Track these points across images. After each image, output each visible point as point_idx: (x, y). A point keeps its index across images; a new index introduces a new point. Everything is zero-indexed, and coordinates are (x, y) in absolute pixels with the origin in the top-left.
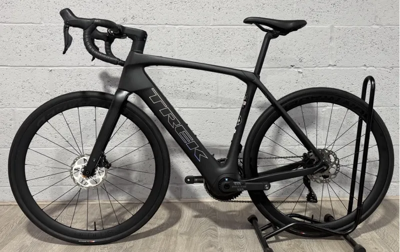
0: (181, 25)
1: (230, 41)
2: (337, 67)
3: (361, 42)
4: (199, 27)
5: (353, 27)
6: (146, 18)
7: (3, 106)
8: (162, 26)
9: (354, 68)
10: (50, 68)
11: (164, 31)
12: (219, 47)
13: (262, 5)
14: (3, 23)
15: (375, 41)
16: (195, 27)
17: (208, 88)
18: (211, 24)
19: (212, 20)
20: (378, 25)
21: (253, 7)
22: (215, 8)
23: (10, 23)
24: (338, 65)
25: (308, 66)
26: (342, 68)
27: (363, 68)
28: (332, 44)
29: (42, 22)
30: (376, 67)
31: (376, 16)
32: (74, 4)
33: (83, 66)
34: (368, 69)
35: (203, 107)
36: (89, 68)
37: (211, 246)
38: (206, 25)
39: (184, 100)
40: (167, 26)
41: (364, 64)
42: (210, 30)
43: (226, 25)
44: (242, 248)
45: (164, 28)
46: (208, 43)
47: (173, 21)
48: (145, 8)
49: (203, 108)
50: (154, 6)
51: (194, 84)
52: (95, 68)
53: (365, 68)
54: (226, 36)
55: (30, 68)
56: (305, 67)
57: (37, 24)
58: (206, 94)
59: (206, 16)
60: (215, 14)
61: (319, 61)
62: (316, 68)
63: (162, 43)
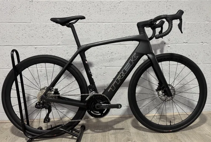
0: (106, 22)
1: (132, 31)
2: (188, 43)
3: (200, 30)
4: (115, 23)
5: (196, 22)
6: (87, 19)
7: (9, 68)
8: (96, 23)
9: (196, 44)
10: (35, 47)
11: (97, 26)
12: (126, 34)
13: (148, 11)
14: (10, 23)
15: (207, 30)
16: (113, 23)
18: (122, 22)
19: (122, 20)
20: (208, 21)
21: (144, 13)
22: (124, 13)
23: (13, 23)
24: (188, 42)
25: (173, 43)
26: (190, 44)
27: (201, 44)
28: (185, 31)
29: (32, 22)
30: (208, 43)
31: (207, 17)
32: (49, 12)
33: (53, 45)
34: (203, 44)
36: (56, 46)
37: (129, 140)
38: (119, 23)
39: (108, 62)
40: (98, 23)
41: (202, 41)
42: (121, 25)
43: (130, 22)
44: (146, 141)
46: (120, 32)
47: (101, 20)
48: (87, 14)
50: (92, 13)
51: (113, 54)
52: (60, 46)
53: (202, 44)
54: (130, 28)
55: (24, 47)
56: (171, 44)
57: (29, 23)
58: (120, 59)
59: (119, 18)
60: (124, 16)
61: (178, 40)
62: (177, 44)
63: (96, 32)
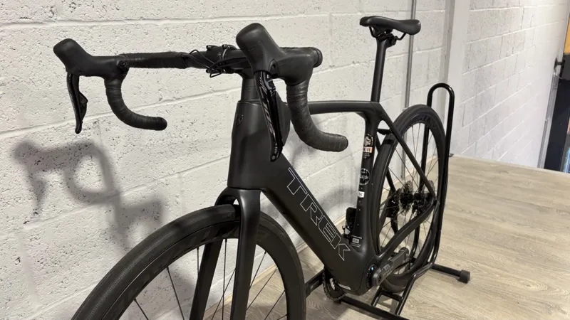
0: (167, 19)
4: (193, 22)
8: (133, 23)
16: (187, 22)
17: (216, 127)
18: (210, 17)
35: (212, 160)
39: (185, 157)
40: (143, 22)
42: (210, 26)
45: (137, 27)
47: (152, 12)
49: (211, 162)
51: (196, 126)
58: (214, 138)
